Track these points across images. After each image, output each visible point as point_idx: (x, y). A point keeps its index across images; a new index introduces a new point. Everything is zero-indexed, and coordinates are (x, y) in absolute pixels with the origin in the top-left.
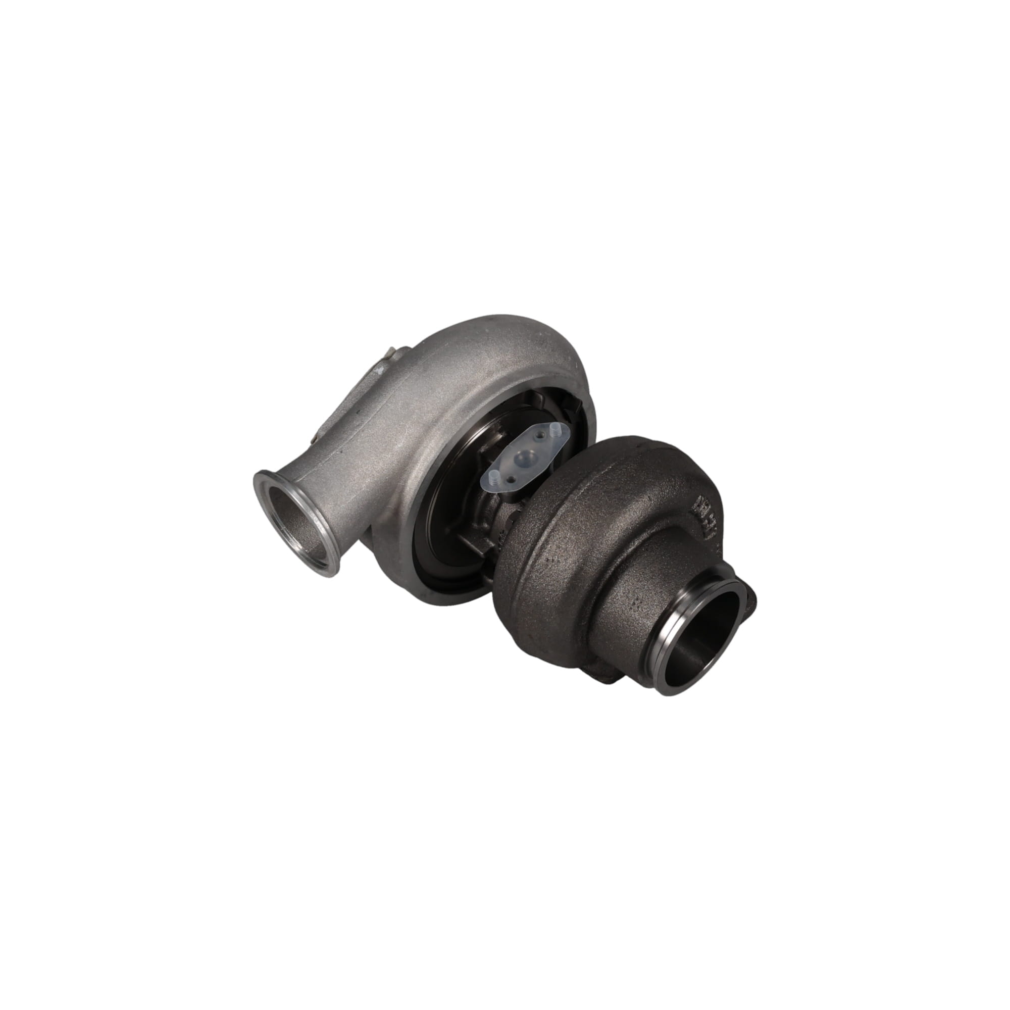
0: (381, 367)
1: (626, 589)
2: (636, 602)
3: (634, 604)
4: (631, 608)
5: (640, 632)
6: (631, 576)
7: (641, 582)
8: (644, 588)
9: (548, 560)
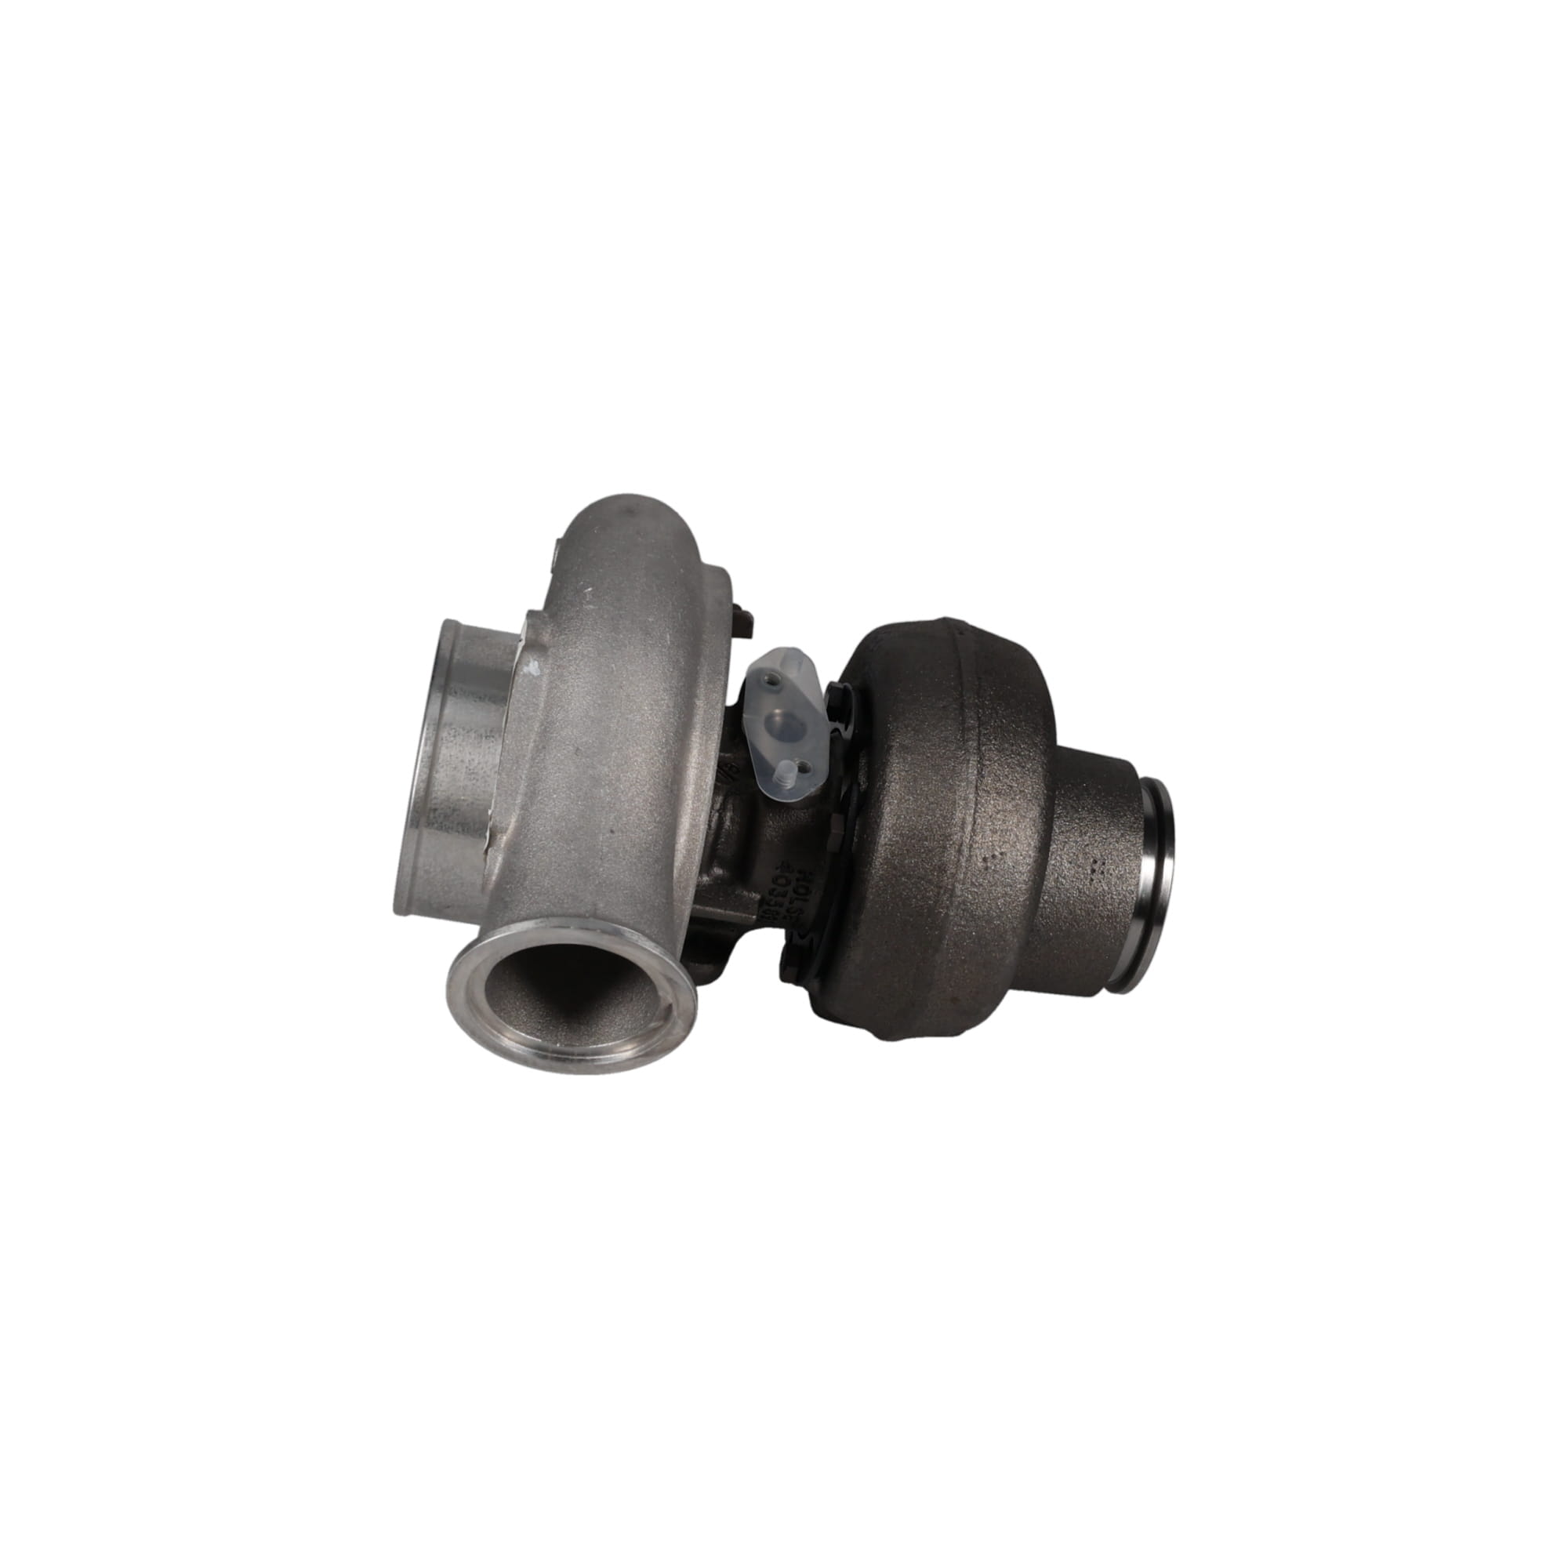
0: (529, 662)
1: (1072, 855)
2: (1096, 867)
3: (1093, 871)
4: (1092, 880)
5: (1119, 908)
6: (1067, 831)
7: (1085, 833)
8: (1096, 841)
9: (985, 860)
